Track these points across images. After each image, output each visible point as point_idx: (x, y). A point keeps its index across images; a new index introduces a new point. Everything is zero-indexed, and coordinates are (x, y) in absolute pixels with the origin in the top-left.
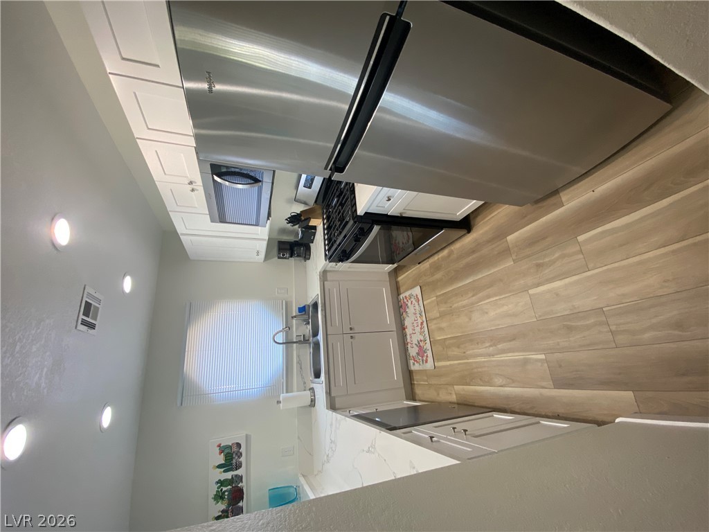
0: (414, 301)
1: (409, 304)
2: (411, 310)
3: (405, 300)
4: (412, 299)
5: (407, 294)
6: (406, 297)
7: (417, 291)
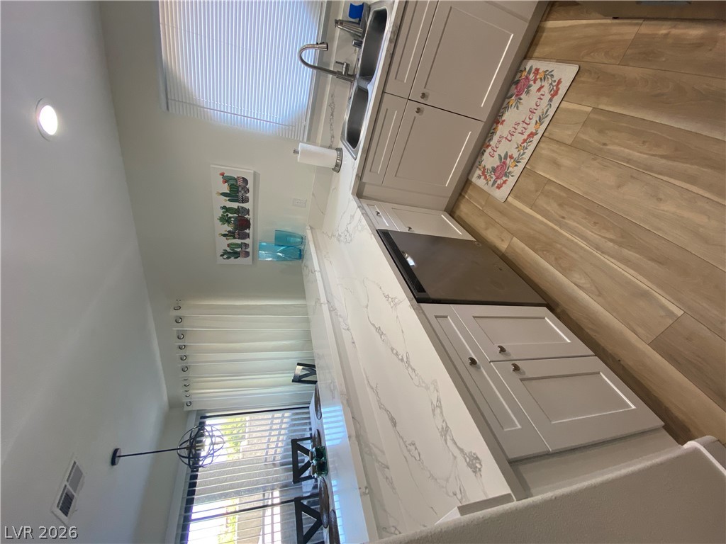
0: (546, 90)
1: (534, 88)
2: (529, 101)
3: (532, 76)
4: (546, 84)
5: (543, 66)
6: (537, 70)
7: (567, 73)
